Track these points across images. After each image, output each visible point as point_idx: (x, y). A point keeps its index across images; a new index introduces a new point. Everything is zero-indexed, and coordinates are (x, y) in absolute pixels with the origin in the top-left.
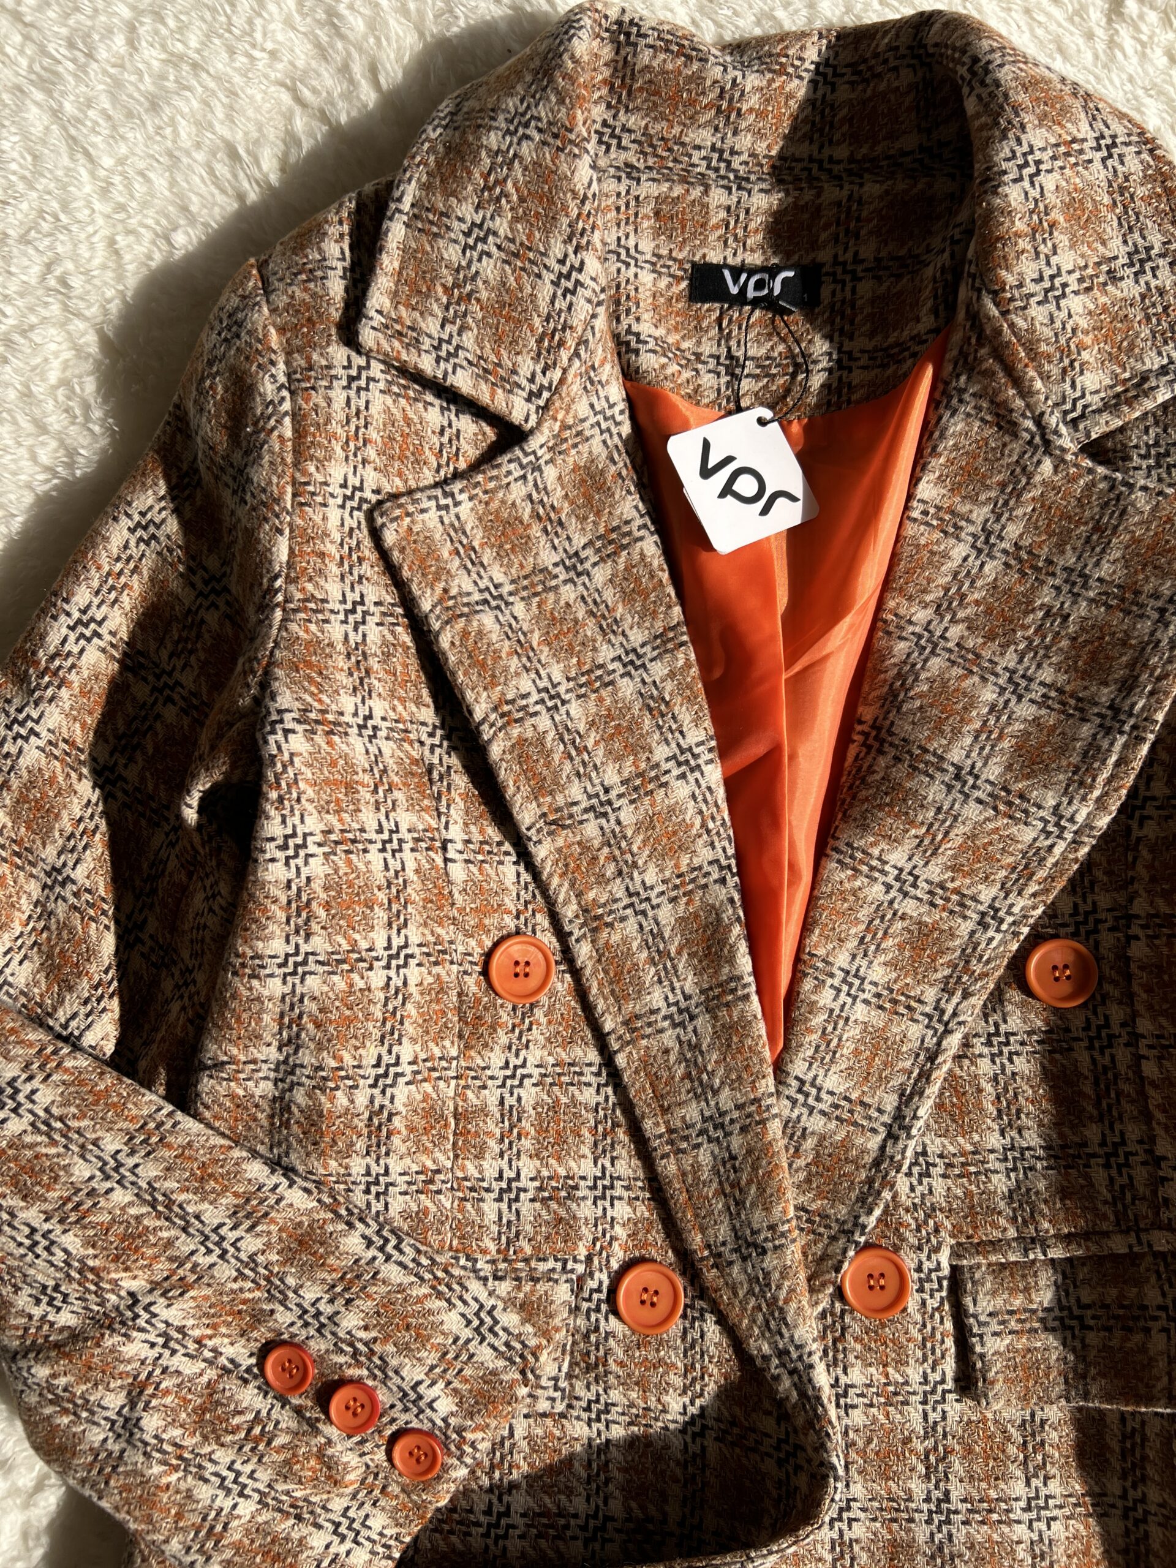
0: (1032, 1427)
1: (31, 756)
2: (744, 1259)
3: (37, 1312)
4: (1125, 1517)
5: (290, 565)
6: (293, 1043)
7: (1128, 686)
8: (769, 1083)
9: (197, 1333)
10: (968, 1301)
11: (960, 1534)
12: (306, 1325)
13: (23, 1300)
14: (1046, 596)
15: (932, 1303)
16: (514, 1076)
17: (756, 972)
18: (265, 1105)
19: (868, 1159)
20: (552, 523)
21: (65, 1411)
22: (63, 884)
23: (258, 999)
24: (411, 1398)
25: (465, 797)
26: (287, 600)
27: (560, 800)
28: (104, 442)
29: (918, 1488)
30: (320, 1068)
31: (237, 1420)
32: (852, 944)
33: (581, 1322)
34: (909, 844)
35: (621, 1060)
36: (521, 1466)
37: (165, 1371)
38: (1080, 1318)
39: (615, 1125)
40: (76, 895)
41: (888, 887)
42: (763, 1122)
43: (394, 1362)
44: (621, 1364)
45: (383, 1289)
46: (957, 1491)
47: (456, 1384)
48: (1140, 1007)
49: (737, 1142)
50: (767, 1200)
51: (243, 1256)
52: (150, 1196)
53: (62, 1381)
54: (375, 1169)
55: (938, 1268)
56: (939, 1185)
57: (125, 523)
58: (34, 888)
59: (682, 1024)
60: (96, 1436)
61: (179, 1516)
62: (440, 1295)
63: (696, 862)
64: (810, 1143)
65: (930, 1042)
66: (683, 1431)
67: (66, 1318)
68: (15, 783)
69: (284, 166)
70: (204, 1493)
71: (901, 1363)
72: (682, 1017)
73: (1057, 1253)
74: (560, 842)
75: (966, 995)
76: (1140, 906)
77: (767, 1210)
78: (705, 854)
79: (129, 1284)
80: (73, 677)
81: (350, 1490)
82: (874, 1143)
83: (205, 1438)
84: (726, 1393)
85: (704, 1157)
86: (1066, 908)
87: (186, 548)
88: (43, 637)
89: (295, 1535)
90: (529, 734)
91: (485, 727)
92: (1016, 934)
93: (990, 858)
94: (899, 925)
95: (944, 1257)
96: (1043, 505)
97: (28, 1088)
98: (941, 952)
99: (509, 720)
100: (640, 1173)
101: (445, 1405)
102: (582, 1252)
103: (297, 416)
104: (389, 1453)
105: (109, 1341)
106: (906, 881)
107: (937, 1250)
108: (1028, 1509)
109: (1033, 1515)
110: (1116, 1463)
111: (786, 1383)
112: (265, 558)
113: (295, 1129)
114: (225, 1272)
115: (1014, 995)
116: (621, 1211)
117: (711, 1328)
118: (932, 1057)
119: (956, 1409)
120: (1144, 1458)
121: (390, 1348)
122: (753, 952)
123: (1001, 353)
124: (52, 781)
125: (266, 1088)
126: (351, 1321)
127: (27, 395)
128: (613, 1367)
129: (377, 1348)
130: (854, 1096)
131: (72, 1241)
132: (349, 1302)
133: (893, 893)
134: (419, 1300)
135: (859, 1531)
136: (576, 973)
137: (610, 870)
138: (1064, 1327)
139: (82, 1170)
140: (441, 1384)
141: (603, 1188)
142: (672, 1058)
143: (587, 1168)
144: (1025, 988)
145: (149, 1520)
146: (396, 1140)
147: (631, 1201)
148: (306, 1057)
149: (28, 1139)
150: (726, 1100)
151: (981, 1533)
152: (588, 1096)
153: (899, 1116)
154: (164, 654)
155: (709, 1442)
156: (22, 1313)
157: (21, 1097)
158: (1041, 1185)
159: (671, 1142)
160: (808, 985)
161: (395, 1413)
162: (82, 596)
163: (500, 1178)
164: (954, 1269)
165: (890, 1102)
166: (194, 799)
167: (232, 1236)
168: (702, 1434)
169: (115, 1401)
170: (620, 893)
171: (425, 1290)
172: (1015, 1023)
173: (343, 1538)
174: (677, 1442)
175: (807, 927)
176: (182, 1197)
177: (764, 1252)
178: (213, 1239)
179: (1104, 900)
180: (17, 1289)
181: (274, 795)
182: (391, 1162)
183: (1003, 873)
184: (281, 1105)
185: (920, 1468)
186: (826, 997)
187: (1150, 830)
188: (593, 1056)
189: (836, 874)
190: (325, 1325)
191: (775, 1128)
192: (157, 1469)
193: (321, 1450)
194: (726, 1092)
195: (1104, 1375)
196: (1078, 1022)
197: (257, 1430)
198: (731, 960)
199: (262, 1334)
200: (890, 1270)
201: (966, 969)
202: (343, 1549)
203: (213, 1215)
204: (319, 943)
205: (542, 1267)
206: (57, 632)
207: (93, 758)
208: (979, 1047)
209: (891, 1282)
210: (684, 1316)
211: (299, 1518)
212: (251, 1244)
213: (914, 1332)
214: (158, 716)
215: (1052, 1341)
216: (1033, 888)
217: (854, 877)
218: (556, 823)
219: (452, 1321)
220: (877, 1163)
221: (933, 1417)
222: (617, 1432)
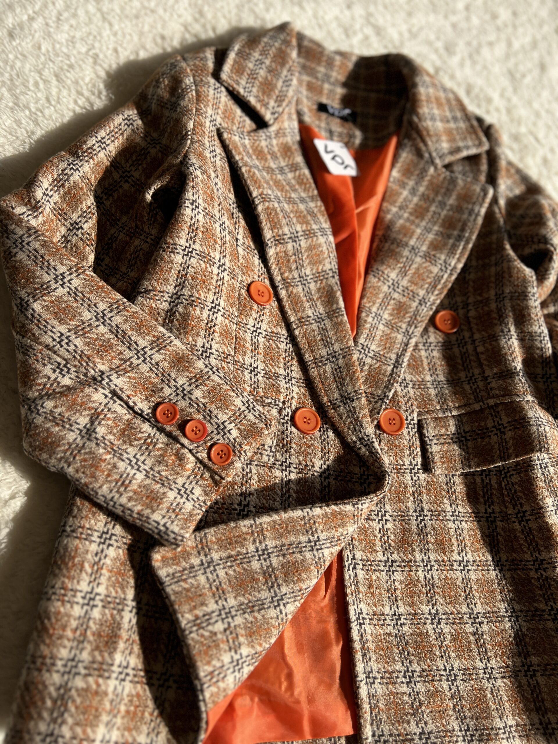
0: (450, 485)
1: (76, 177)
2: (345, 404)
3: (53, 377)
4: (487, 521)
5: (193, 130)
6: (181, 285)
7: (463, 230)
8: (351, 343)
9: (128, 393)
10: (425, 431)
11: (429, 524)
12: (177, 395)
13: (48, 370)
14: (433, 208)
15: (412, 433)
16: (256, 331)
17: (346, 308)
18: (162, 314)
19: (388, 374)
20: (274, 157)
21: (58, 424)
22: (78, 229)
23: (172, 262)
24: (221, 428)
25: (244, 227)
26: (192, 138)
27: (281, 233)
28: (106, 102)
29: (411, 506)
30: (191, 296)
31: (140, 435)
32: (377, 305)
33: (280, 428)
34: (397, 271)
35: (297, 332)
36: (254, 486)
37: (109, 410)
38: (465, 437)
39: (292, 358)
40: (82, 234)
41: (389, 287)
42: (351, 354)
43: (215, 412)
44: (297, 444)
45: (212, 383)
46: (426, 507)
47: (239, 426)
48: (474, 330)
49: (341, 362)
50: (353, 381)
51: (153, 362)
52: (116, 331)
53: (58, 410)
54: (207, 345)
55: (413, 420)
56: (412, 391)
57: (121, 116)
58: (63, 230)
59: (319, 322)
60: (71, 436)
61: (109, 475)
62: (233, 390)
63: (325, 269)
64: (366, 368)
65: (405, 340)
66: (320, 476)
67: (66, 381)
68: (67, 185)
69: (181, 44)
70: (122, 465)
71: (402, 456)
72: (319, 320)
73: (455, 413)
74: (278, 250)
75: (416, 327)
76: (471, 300)
77: (354, 386)
78: (327, 267)
79: (101, 367)
80: (95, 157)
81: (187, 473)
82: (390, 368)
83: (125, 442)
84: (338, 460)
85: (328, 368)
86: (446, 302)
87: (145, 129)
88: (85, 142)
89: (161, 491)
90: (271, 206)
91: (256, 200)
92: (431, 309)
93: (423, 280)
94: (392, 302)
95: (415, 415)
96: (431, 183)
97: (69, 278)
98: (407, 313)
99: (264, 200)
100: (302, 377)
101: (235, 433)
102: (282, 399)
103: (197, 91)
104: (209, 454)
105: (87, 390)
106: (395, 286)
107: (413, 411)
108: (452, 516)
109: (455, 518)
110: (481, 499)
111: (364, 449)
112: (185, 126)
113: (176, 323)
114: (144, 368)
115: (431, 330)
116: (295, 389)
117: (331, 435)
118: (407, 345)
119: (422, 476)
120: (492, 494)
121: (213, 407)
122: (344, 300)
123: (419, 133)
124: (82, 189)
125: (165, 306)
126: (198, 394)
127: (76, 82)
128: (293, 445)
129: (207, 405)
130: (382, 353)
131: (79, 342)
132: (197, 386)
133: (391, 290)
134: (226, 391)
135: (389, 525)
136: (279, 300)
137: (294, 266)
138: (460, 441)
139: (87, 315)
140: (233, 425)
141: (289, 380)
142: (316, 333)
143: (281, 371)
144: (436, 327)
145: (93, 476)
146: (216, 335)
147: (298, 387)
148: (186, 292)
149: (65, 298)
150: (336, 347)
151: (437, 524)
152: (283, 346)
153: (397, 361)
154: (128, 165)
155: (331, 481)
156: (46, 376)
157: (65, 280)
158: (447, 392)
159: (316, 363)
160: (363, 314)
161: (213, 435)
162: (102, 133)
163: (251, 366)
164: (419, 421)
165: (393, 357)
166: (151, 191)
167: (149, 353)
168: (328, 477)
169: (83, 421)
170: (296, 276)
171: (228, 387)
172: (432, 339)
173: (182, 496)
174: (318, 481)
175: (362, 297)
176: (130, 333)
177: (353, 400)
178: (141, 353)
179: (459, 299)
180: (45, 365)
181: (191, 184)
182: (213, 343)
183: (427, 286)
184: (171, 313)
185: (412, 498)
186: (370, 320)
187: (472, 276)
188: (284, 332)
189: (373, 280)
190: (185, 395)
191: (355, 357)
192: (101, 451)
193: (178, 451)
194: (337, 344)
195: (475, 457)
196: (454, 338)
197: (149, 440)
198: (337, 303)
199: (155, 399)
200: (397, 418)
201: (415, 319)
202: (182, 501)
203: (142, 342)
204: (197, 246)
205: (267, 401)
206: (92, 141)
207: (95, 191)
208: (421, 346)
209: (397, 421)
210: (320, 431)
211: (163, 484)
212: (157, 357)
213: (406, 443)
214: (121, 186)
215: (456, 447)
216: (436, 292)
217: (378, 282)
218: (279, 240)
219: (238, 402)
220: (391, 375)
221: (415, 478)
222: (293, 476)
